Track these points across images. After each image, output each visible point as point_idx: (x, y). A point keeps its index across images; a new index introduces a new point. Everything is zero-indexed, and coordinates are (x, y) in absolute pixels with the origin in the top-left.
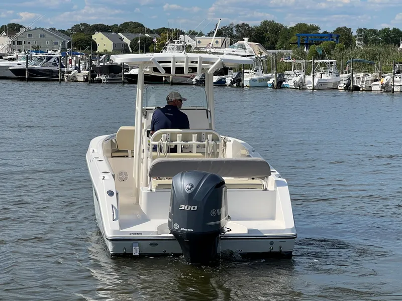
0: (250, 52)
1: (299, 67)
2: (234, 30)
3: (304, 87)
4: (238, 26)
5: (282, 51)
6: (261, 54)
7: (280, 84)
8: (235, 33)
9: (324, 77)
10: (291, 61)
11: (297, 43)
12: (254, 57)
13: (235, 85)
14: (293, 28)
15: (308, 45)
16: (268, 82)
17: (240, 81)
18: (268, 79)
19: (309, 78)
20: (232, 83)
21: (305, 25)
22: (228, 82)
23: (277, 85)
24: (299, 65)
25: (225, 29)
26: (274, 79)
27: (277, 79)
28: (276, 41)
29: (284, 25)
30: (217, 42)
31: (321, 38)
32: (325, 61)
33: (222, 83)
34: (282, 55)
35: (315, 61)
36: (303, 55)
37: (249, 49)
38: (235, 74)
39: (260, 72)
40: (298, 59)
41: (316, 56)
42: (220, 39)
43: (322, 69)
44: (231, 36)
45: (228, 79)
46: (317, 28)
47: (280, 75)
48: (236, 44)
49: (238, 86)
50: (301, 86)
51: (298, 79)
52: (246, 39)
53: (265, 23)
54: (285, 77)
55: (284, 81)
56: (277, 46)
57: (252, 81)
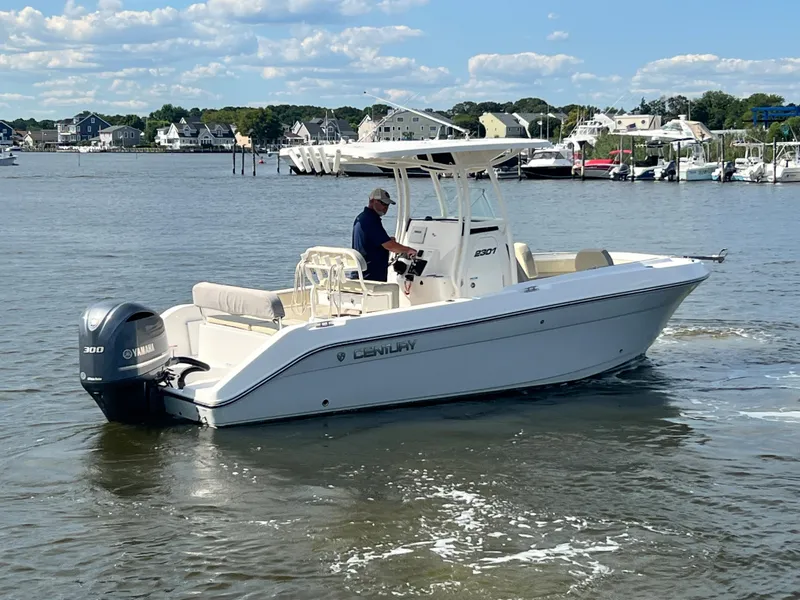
0: (688, 134)
1: (755, 152)
2: (667, 104)
3: (764, 180)
4: (672, 99)
5: (732, 131)
6: (703, 136)
7: (729, 176)
8: (667, 109)
9: (791, 165)
10: (744, 144)
11: (752, 121)
12: (693, 141)
13: (666, 178)
14: (747, 100)
15: (768, 123)
16: (713, 174)
17: (673, 173)
18: (713, 169)
19: (770, 167)
20: (663, 175)
21: (763, 95)
22: (658, 175)
23: (725, 178)
24: (756, 150)
25: (654, 104)
26: (721, 169)
27: (724, 170)
28: (724, 119)
29: (736, 98)
30: (643, 122)
31: (786, 112)
32: (791, 143)
33: (648, 177)
34: (732, 137)
35: (778, 144)
36: (762, 137)
37: (686, 130)
38: (667, 164)
39: (701, 160)
40: (754, 141)
41: (780, 137)
42: (647, 118)
43: (787, 154)
44: (663, 113)
45: (658, 171)
46: (780, 100)
47: (729, 165)
48: (669, 124)
49: (671, 180)
50: (759, 179)
51: (755, 169)
52: (682, 117)
53: (709, 95)
54: (737, 166)
55: (735, 171)
56: (725, 125)
57: (690, 172)
